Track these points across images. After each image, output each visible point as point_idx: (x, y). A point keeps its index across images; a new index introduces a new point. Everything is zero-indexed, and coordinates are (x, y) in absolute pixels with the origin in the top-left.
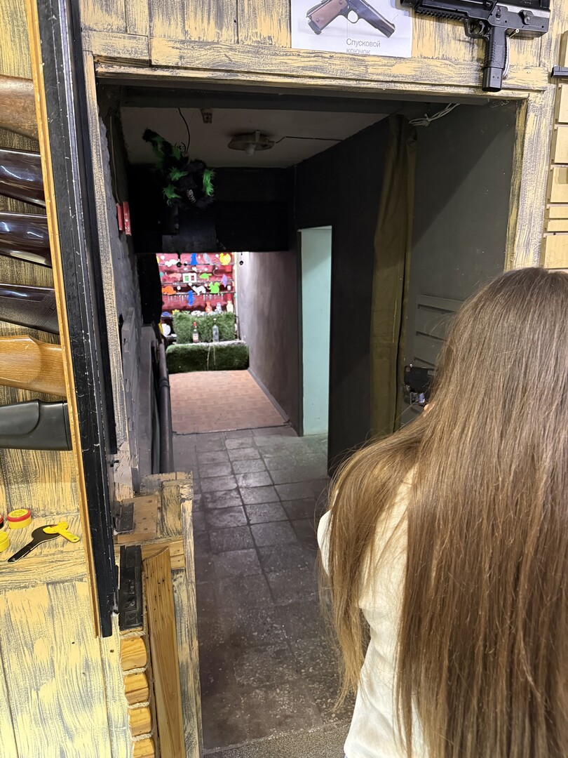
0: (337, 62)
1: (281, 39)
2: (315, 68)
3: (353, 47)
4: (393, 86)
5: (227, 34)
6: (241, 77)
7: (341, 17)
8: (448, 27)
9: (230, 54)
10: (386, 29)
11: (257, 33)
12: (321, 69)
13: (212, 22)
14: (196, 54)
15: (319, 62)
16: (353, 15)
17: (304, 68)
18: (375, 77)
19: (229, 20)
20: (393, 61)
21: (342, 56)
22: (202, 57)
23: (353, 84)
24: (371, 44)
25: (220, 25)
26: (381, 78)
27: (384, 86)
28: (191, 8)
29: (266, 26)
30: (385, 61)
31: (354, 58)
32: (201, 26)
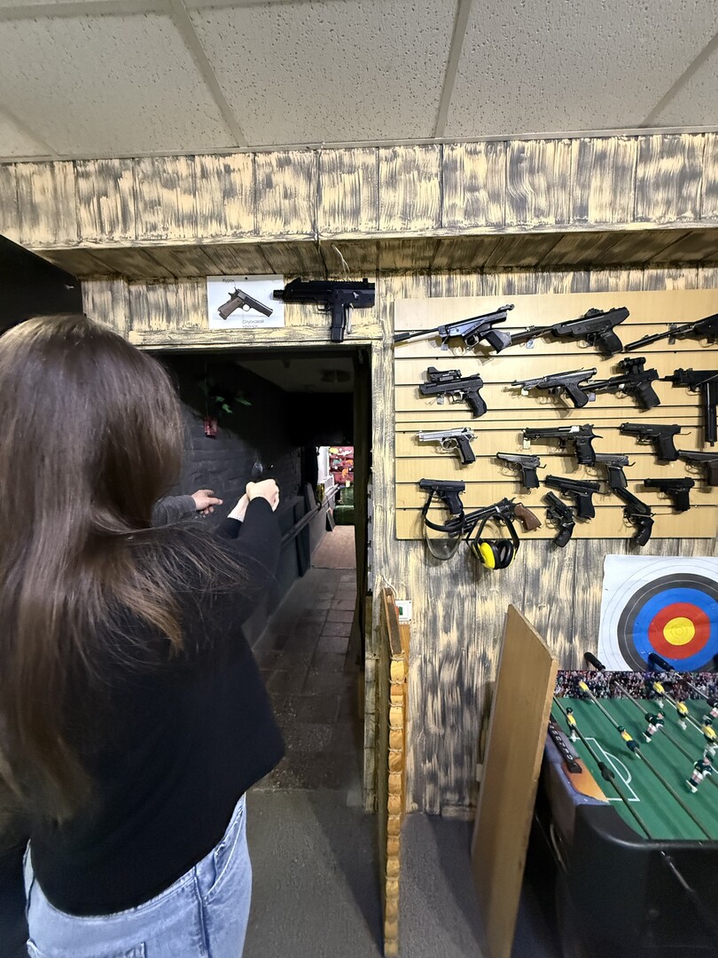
0: (235, 334)
1: (203, 325)
2: (222, 339)
3: (247, 324)
4: (273, 344)
5: (173, 325)
6: (179, 347)
7: (239, 309)
8: (309, 307)
9: (171, 335)
10: (267, 312)
11: (189, 323)
12: (226, 339)
13: (165, 320)
14: (153, 337)
15: (224, 335)
16: (246, 307)
17: (214, 339)
18: (259, 340)
19: (174, 318)
20: (271, 330)
21: (239, 331)
22: (156, 338)
23: (247, 345)
24: (258, 322)
25: (169, 321)
26: (264, 340)
27: (268, 345)
28: (153, 314)
29: (194, 319)
30: (266, 331)
31: (246, 331)
32: (158, 323)
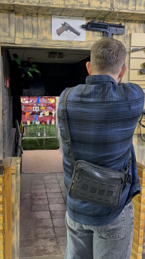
0: (64, 43)
1: (49, 37)
2: (58, 44)
3: (69, 39)
4: (80, 49)
5: (35, 36)
6: (38, 47)
7: (65, 31)
8: (96, 33)
9: (35, 41)
10: (78, 34)
11: (43, 36)
12: (60, 45)
13: (31, 33)
14: (26, 41)
15: (59, 43)
16: (69, 31)
17: (55, 44)
18: (75, 46)
19: (36, 33)
20: (80, 42)
21: (65, 41)
22: (28, 42)
23: (69, 48)
24: (74, 38)
25: (33, 34)
26: (76, 46)
27: (78, 49)
28: (26, 30)
29: (45, 34)
30: (78, 42)
31: (69, 42)
32: (28, 34)
